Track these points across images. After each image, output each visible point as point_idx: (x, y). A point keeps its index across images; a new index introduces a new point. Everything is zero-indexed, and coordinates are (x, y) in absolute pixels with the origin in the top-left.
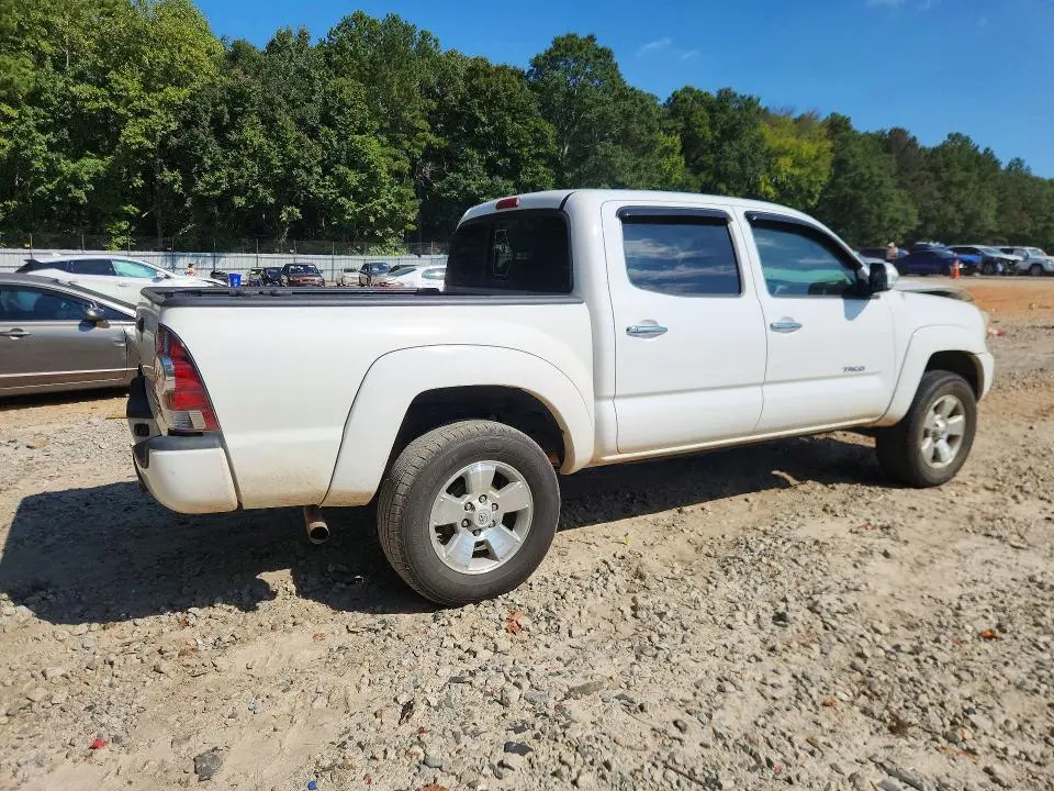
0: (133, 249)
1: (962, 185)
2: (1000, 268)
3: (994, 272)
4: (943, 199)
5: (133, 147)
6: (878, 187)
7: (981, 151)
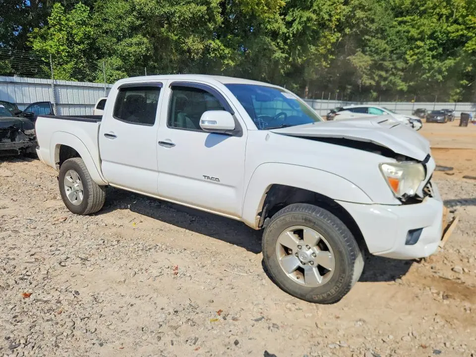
0: (459, 101)
5: (470, 52)
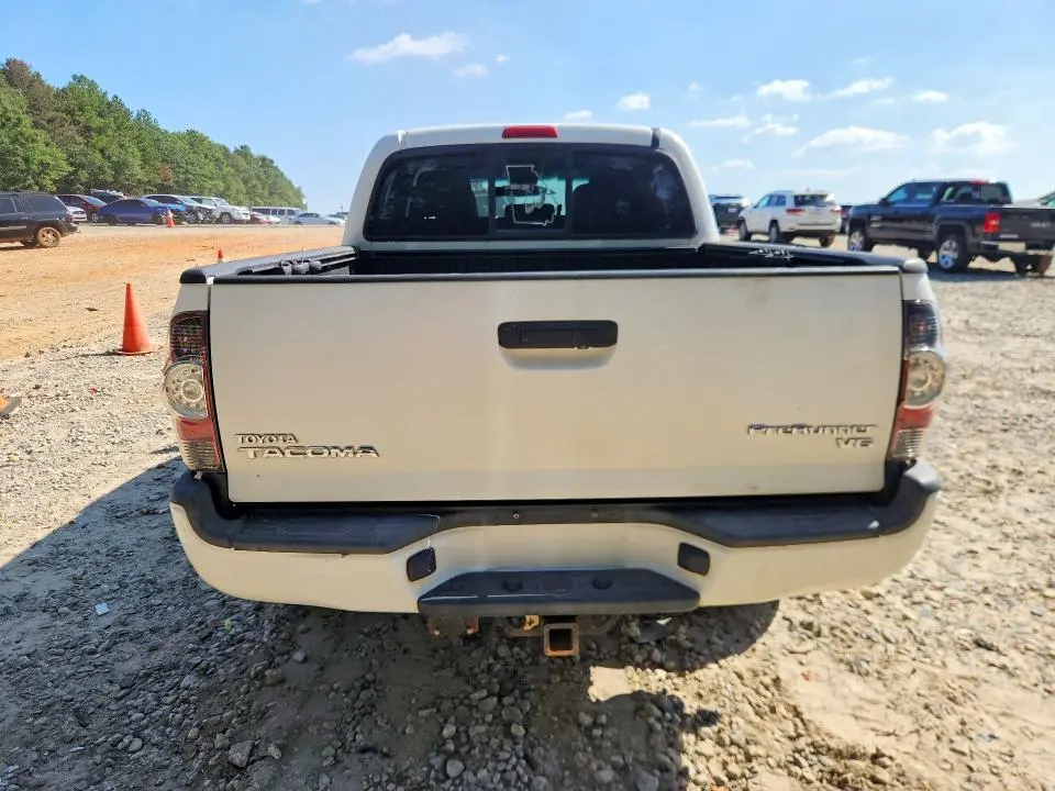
1: (100, 131)
2: (201, 217)
3: (197, 221)
4: (86, 144)
6: (16, 125)
7: (110, 97)
